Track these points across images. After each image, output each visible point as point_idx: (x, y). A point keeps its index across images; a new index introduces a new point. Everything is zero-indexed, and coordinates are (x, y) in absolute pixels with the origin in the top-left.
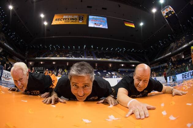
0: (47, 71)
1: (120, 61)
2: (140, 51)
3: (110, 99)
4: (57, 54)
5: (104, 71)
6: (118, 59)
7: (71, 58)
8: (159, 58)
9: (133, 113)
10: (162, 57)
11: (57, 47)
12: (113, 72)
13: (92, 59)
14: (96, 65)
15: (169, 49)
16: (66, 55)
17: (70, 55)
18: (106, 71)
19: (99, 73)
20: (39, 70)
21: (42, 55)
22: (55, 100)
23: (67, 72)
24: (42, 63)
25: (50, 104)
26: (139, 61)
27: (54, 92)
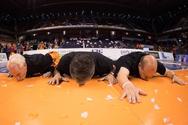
0: (42, 43)
1: (124, 28)
2: (147, 19)
3: (110, 77)
4: (51, 24)
5: (106, 40)
6: (122, 26)
7: (68, 26)
8: (168, 31)
9: (126, 96)
10: (172, 31)
11: (51, 16)
12: (116, 41)
13: (92, 26)
14: (97, 33)
15: (179, 24)
16: (62, 23)
17: (67, 23)
18: (108, 40)
19: (100, 41)
20: (32, 44)
21: (33, 26)
22: (59, 80)
23: (65, 41)
24: (34, 35)
25: (56, 85)
26: (145, 31)
27: (56, 70)
